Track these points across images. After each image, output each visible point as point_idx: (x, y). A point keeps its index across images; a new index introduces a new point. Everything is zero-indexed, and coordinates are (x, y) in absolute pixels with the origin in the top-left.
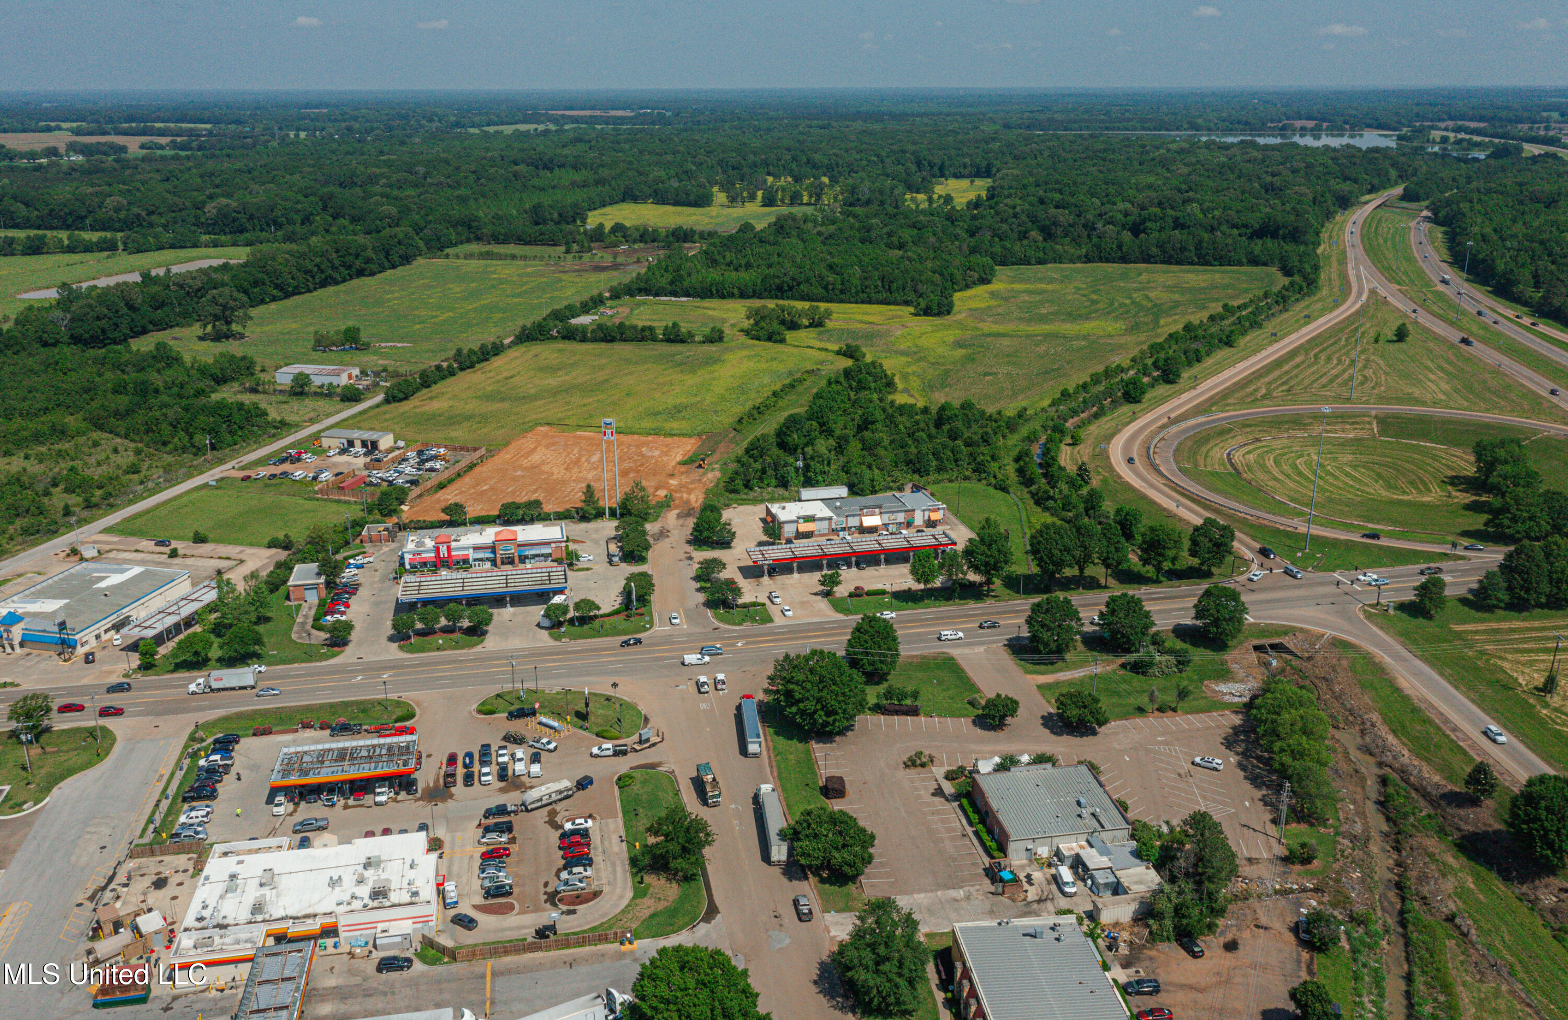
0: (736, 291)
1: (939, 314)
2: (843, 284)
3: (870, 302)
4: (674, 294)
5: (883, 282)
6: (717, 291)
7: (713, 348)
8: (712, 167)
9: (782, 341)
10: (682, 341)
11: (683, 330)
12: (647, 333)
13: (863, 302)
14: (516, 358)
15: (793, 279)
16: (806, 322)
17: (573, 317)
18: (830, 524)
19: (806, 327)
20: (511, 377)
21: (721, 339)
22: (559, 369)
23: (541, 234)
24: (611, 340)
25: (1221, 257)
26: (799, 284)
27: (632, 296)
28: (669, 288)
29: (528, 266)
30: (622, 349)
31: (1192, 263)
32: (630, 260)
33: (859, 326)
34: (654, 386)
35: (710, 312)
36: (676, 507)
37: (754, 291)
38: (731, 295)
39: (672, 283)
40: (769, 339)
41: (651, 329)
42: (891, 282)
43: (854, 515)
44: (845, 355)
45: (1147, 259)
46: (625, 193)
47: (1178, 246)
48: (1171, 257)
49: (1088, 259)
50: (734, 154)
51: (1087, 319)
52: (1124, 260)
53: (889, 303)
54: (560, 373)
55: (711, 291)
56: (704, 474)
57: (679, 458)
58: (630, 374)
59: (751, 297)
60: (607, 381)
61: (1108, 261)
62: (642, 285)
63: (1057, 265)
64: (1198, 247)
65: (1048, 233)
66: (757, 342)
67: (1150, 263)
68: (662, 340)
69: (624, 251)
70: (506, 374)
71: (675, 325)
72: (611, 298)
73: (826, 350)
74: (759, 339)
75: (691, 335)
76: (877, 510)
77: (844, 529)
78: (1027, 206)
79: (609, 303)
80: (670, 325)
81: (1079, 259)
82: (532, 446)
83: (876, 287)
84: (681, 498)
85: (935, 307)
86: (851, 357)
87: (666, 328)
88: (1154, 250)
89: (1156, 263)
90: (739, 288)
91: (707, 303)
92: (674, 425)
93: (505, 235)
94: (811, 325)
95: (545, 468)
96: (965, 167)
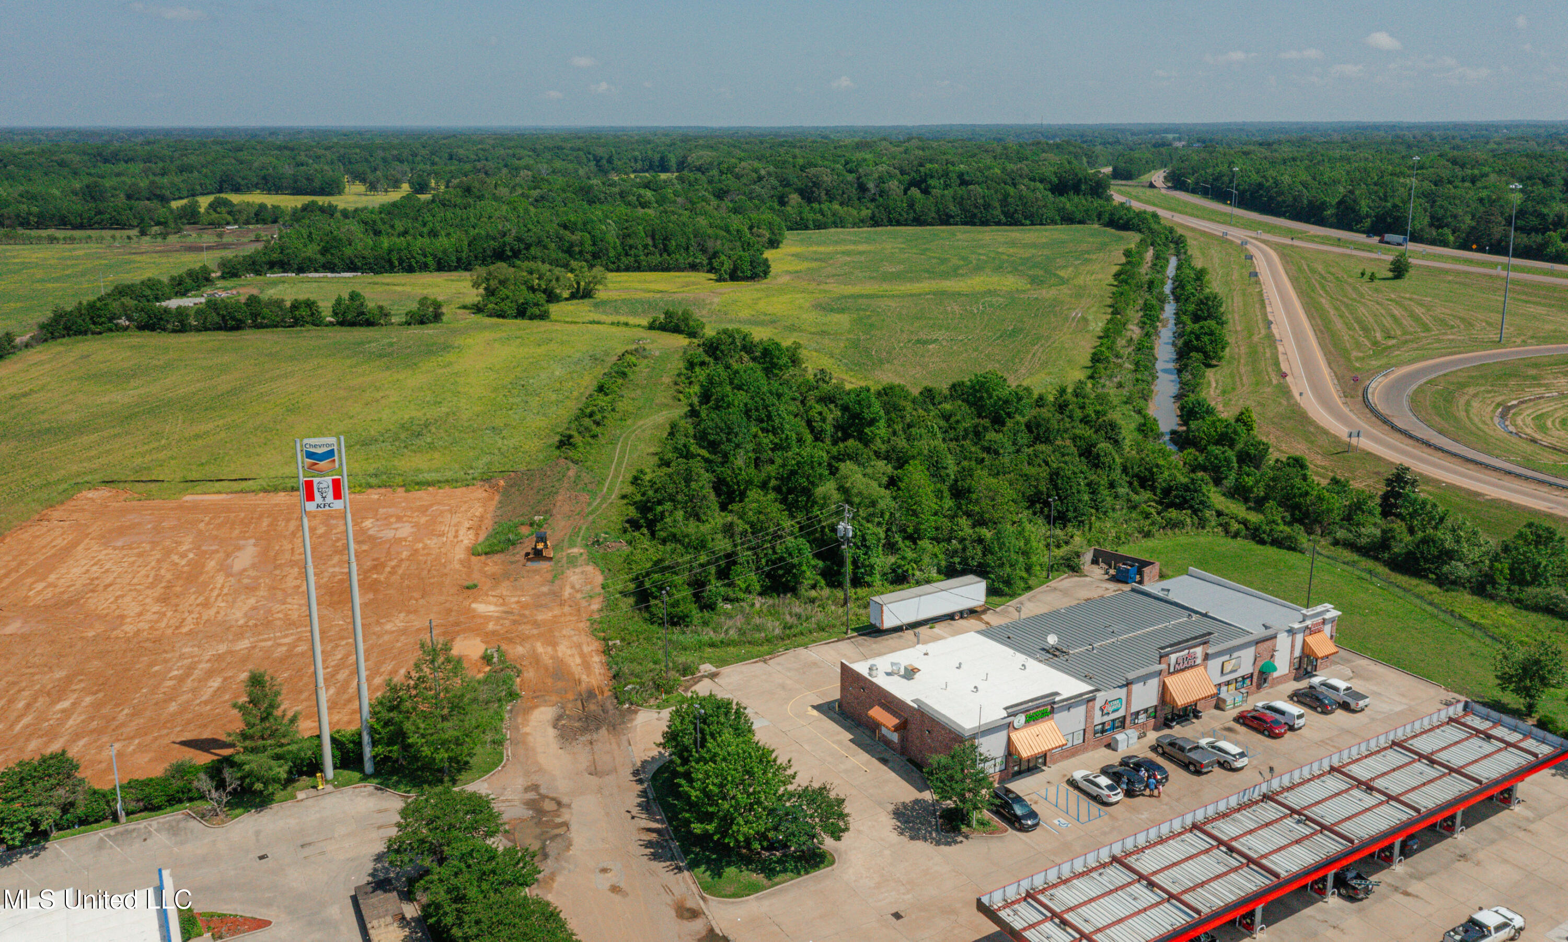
0: (429, 259)
1: (753, 277)
2: (594, 244)
3: (639, 269)
4: (330, 267)
5: (653, 238)
6: (401, 261)
7: (429, 331)
8: (332, 163)
9: (544, 316)
10: (369, 323)
11: (371, 305)
12: (304, 312)
13: (627, 269)
14: (41, 363)
15: (519, 239)
16: (566, 294)
17: (157, 299)
18: (1089, 716)
19: (567, 299)
20: (25, 395)
21: (437, 317)
22: (134, 376)
23: (99, 213)
24: (238, 326)
25: (1032, 215)
26: (528, 247)
27: (258, 273)
28: (322, 260)
29: (75, 249)
31: (998, 223)
32: (246, 240)
33: (647, 295)
34: (342, 393)
35: (399, 289)
36: (539, 696)
37: (459, 260)
38: (424, 267)
39: (324, 251)
40: (521, 313)
41: (309, 304)
42: (666, 238)
43: (1144, 679)
44: (663, 328)
45: (945, 220)
46: (222, 182)
48: (974, 216)
49: (875, 222)
50: (358, 151)
51: (957, 275)
52: (919, 221)
53: (668, 269)
54: (133, 383)
55: (390, 262)
56: (557, 576)
57: (467, 539)
58: (286, 376)
59: (456, 269)
60: (233, 392)
61: (899, 223)
62: (275, 256)
63: (839, 230)
64: (1004, 201)
66: (501, 320)
67: (950, 224)
68: (331, 324)
69: (233, 231)
70: (13, 390)
71: (354, 296)
72: (223, 277)
73: (626, 324)
74: (502, 315)
75: (384, 313)
76: (1199, 651)
77: (1121, 724)
79: (220, 284)
80: (346, 296)
81: (861, 223)
82: (61, 542)
83: (646, 246)
84: (536, 660)
85: (746, 266)
86: (677, 330)
87: (339, 302)
88: (953, 209)
89: (956, 224)
90: (435, 256)
91: (387, 278)
92: (419, 463)
93: (40, 216)
94: (573, 296)
95: (100, 603)
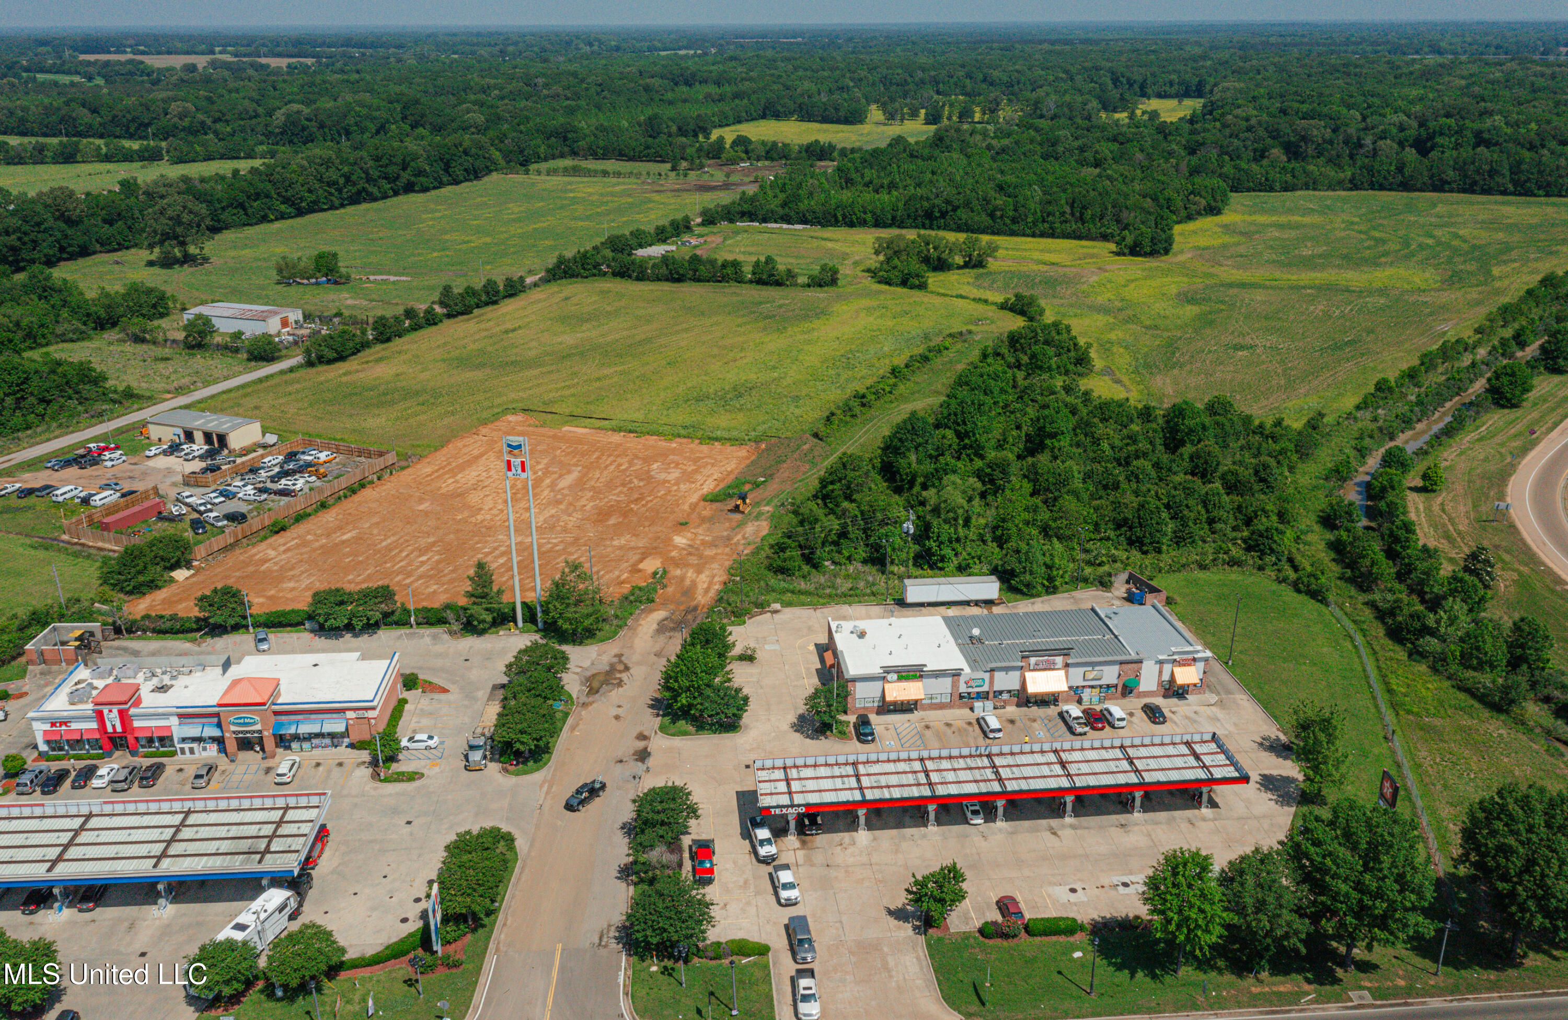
0: (869, 217)
1: (1153, 253)
2: (1016, 210)
3: (1053, 236)
4: (787, 219)
5: (1072, 207)
6: (844, 217)
7: (819, 294)
8: (874, 84)
9: (922, 286)
10: (779, 284)
11: (781, 268)
12: (729, 271)
13: (1042, 235)
14: (539, 301)
15: (948, 202)
16: (959, 260)
17: (641, 246)
18: (955, 685)
19: (960, 267)
20: (514, 330)
21: (833, 282)
22: (587, 320)
23: (648, 147)
24: (680, 279)
25: (1549, 185)
26: (955, 209)
27: (731, 221)
28: (781, 211)
29: (618, 184)
30: (690, 292)
31: (1504, 193)
32: (747, 180)
33: (1035, 267)
34: (715, 351)
35: (830, 245)
37: (894, 218)
38: (863, 223)
39: (784, 205)
40: (904, 283)
41: (735, 264)
42: (1084, 207)
43: (1007, 669)
44: (1012, 309)
45: (1439, 185)
46: (766, 108)
47: (1487, 167)
48: (1475, 183)
49: (1355, 186)
50: (900, 71)
51: (1377, 265)
52: (1405, 186)
53: (1079, 238)
54: (587, 326)
55: (835, 216)
56: (741, 525)
57: (709, 487)
58: (686, 330)
59: (890, 226)
60: (649, 340)
61: (1382, 188)
62: (746, 207)
63: (1311, 192)
64: (1515, 168)
65: (1293, 151)
66: (887, 287)
67: (1443, 191)
68: (751, 282)
69: (744, 169)
70: (509, 326)
71: (769, 260)
72: (703, 224)
73: (986, 301)
74: (889, 283)
75: (791, 274)
76: (1059, 660)
77: (984, 696)
78: (1265, 117)
79: (698, 230)
80: (763, 259)
81: (1336, 185)
82: (476, 452)
83: (1063, 214)
84: (682, 579)
85: (1146, 242)
86: (1022, 313)
87: (757, 264)
88: (1451, 174)
89: (1451, 191)
90: (873, 213)
91: (830, 232)
92: (722, 421)
93: (605, 148)
94: (966, 265)
95: (474, 498)
96: (1171, 84)
